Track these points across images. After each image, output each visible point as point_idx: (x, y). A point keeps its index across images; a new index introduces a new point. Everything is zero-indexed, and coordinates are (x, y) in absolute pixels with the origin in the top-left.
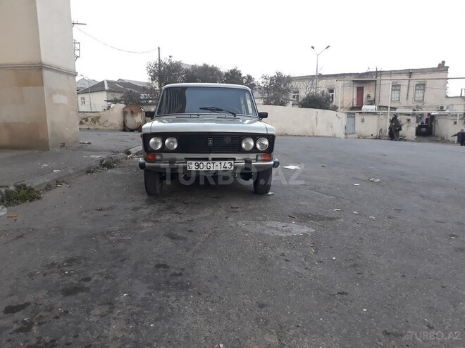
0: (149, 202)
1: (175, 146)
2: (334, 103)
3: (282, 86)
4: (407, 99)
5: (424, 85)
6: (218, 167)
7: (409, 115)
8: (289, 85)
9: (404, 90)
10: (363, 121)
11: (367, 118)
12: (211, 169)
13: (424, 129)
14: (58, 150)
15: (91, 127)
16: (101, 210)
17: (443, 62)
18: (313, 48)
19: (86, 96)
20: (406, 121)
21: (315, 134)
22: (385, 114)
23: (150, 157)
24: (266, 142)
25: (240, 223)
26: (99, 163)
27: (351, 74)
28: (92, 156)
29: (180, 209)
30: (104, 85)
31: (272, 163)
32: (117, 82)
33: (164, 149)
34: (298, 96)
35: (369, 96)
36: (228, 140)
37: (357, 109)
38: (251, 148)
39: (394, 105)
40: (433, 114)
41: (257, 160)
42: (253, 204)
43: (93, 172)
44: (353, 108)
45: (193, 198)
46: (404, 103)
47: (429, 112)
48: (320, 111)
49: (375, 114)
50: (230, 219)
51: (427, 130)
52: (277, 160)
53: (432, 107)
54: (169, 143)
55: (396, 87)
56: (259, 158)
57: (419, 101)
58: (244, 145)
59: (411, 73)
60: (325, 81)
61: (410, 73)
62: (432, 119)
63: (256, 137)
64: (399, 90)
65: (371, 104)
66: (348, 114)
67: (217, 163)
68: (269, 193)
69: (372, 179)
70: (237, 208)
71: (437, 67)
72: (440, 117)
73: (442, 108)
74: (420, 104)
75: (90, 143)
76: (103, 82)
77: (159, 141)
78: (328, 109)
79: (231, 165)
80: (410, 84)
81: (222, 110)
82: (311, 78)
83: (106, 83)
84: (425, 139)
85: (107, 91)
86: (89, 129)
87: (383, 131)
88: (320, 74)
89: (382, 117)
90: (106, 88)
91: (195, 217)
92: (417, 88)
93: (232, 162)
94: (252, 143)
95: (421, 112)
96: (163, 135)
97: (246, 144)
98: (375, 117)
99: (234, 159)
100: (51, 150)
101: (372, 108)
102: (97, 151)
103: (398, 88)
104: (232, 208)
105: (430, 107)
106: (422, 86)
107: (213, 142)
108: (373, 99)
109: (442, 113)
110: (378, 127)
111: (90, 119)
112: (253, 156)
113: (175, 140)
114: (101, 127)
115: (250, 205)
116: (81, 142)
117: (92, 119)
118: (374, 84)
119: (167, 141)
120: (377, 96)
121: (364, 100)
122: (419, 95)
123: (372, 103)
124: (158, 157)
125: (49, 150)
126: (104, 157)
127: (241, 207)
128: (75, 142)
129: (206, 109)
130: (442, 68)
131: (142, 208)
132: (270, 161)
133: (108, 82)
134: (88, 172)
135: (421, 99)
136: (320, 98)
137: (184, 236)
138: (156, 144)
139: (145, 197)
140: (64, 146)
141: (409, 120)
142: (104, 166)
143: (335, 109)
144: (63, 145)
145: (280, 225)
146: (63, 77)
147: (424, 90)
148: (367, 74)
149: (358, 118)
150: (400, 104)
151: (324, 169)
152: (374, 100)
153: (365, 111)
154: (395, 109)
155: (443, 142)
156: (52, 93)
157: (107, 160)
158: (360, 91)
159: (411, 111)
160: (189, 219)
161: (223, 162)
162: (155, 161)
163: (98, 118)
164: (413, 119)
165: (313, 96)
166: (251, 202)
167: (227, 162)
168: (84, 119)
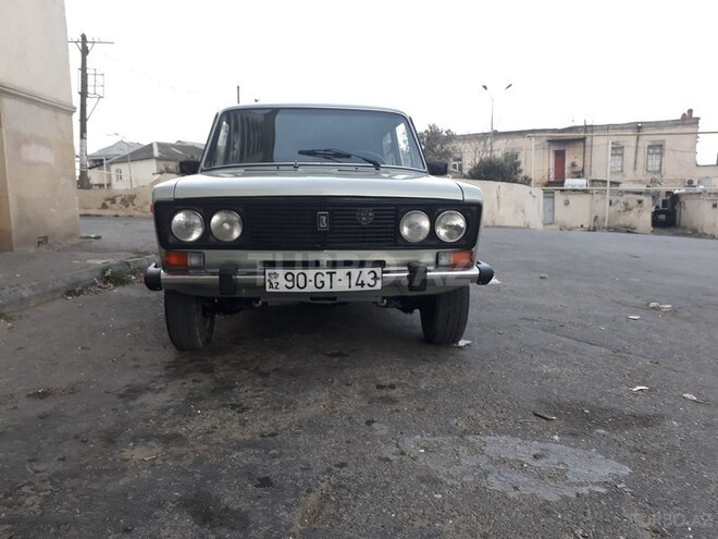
0: (174, 371)
1: (236, 234)
2: (523, 174)
3: (438, 146)
4: (635, 169)
5: (661, 146)
6: (341, 282)
7: (641, 193)
8: (449, 147)
9: (629, 153)
10: (567, 203)
11: (573, 199)
12: (327, 289)
13: (662, 217)
14: (32, 250)
15: (120, 213)
16: (43, 395)
17: (690, 111)
18: (485, 87)
19: (124, 167)
20: (636, 203)
21: (497, 224)
22: (603, 193)
23: (174, 260)
24: (460, 222)
25: (409, 444)
26: (98, 274)
27: (544, 131)
28: (88, 261)
29: (245, 393)
30: (152, 150)
31: (475, 271)
32: (173, 146)
33: (209, 241)
34: (461, 166)
35: (573, 165)
36: (366, 218)
37: (555, 184)
38: (422, 237)
39: (616, 178)
40: (676, 192)
41: (437, 265)
42: (430, 375)
43: (80, 292)
44: (549, 184)
45: (283, 357)
46: (629, 174)
47: (669, 189)
48: (503, 185)
49: (585, 192)
50: (380, 429)
51: (668, 216)
52: (484, 265)
53: (673, 181)
54: (220, 225)
55: (618, 150)
56: (443, 261)
57: (655, 172)
58: (405, 231)
59: (641, 127)
60: (505, 141)
61: (638, 128)
62: (674, 199)
63: (433, 208)
64: (622, 155)
65: (579, 177)
66: (545, 192)
67: (341, 273)
68: (462, 343)
69: (653, 304)
70: (392, 387)
71: (679, 118)
72: (690, 197)
73: (690, 182)
74: (657, 177)
75: (98, 238)
76: (151, 145)
77: (197, 219)
78: (515, 181)
79: (375, 278)
80: (640, 144)
81: (348, 156)
82: (482, 137)
83: (155, 147)
84: (666, 231)
85: (158, 159)
86: (117, 216)
87: (600, 219)
88: (495, 131)
89: (597, 197)
90: (156, 153)
91: (284, 420)
92: (651, 151)
93: (378, 270)
94: (425, 224)
95: (659, 188)
96: (205, 206)
97: (410, 226)
98: (586, 198)
99: (382, 264)
100: (15, 249)
101: (580, 183)
102: (105, 251)
103: (620, 152)
104: (380, 387)
105: (672, 181)
106: (658, 148)
107: (331, 220)
108: (580, 169)
109: (691, 190)
110: (592, 212)
111: (118, 200)
112: (427, 257)
113: (235, 217)
114: (137, 213)
115: (421, 376)
116: (84, 235)
117: (122, 200)
118: (581, 144)
119: (215, 219)
120: (588, 163)
121: (566, 171)
122: (654, 162)
123: (579, 175)
124: (193, 261)
125: (12, 250)
126: (111, 261)
127: (401, 385)
128: (71, 235)
129: (311, 153)
130: (689, 120)
131: (149, 389)
132: (468, 267)
133: (159, 144)
134: (69, 293)
135: (657, 168)
136: (501, 165)
137: (244, 506)
138: (189, 227)
139: (169, 354)
140: (47, 242)
141: (640, 202)
142: (107, 280)
143: (527, 181)
144: (43, 241)
145: (522, 449)
146: (46, 113)
147: (661, 154)
148: (571, 129)
149: (559, 198)
150: (624, 176)
151: (545, 283)
152: (583, 171)
153: (569, 187)
154: (617, 184)
155: (696, 237)
156: (21, 141)
157: (116, 269)
158: (560, 156)
159: (643, 188)
160: (267, 428)
161: (355, 272)
162: (185, 269)
163: (132, 198)
164: (647, 201)
165: (490, 162)
166: (423, 368)
167: (366, 270)
168: (109, 199)
